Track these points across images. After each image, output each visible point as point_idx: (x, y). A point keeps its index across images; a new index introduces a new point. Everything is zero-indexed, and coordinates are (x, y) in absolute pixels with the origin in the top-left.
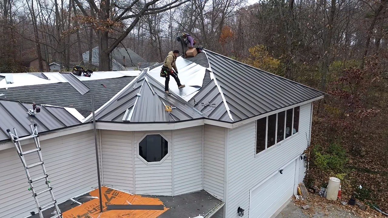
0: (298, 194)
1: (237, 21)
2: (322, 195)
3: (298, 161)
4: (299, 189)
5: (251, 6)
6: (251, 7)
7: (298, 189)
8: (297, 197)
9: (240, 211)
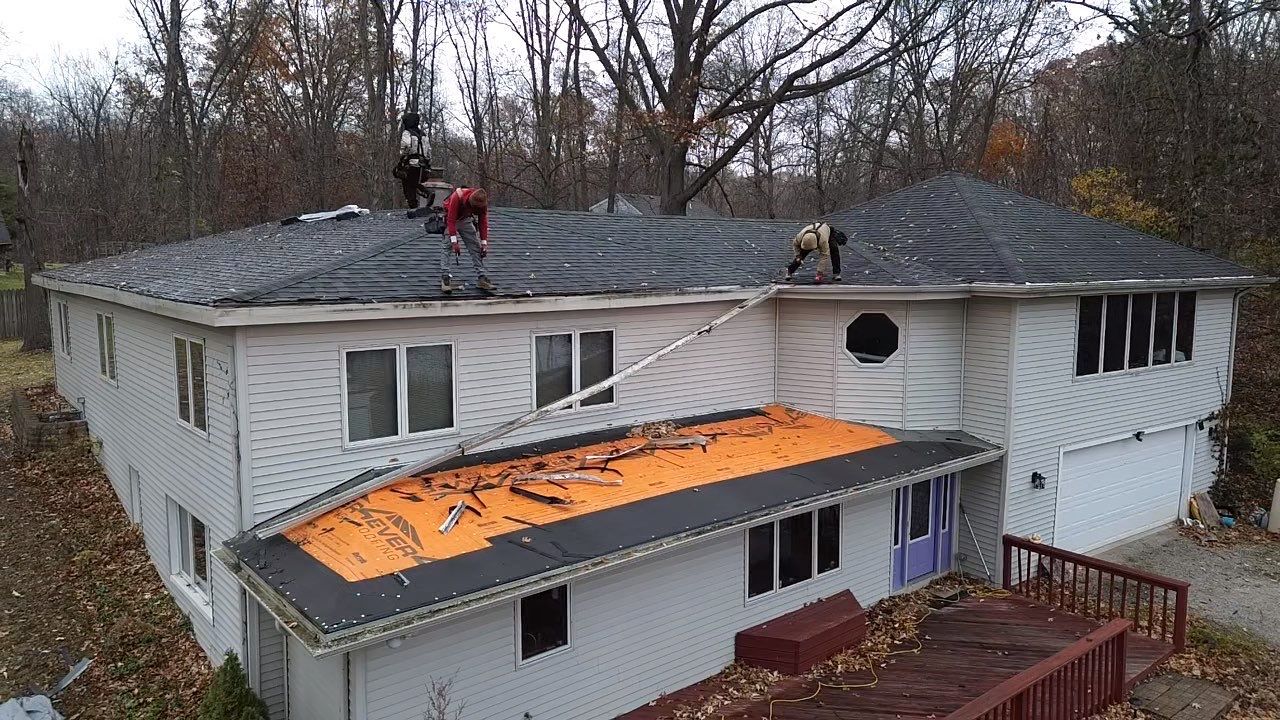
0: (1192, 516)
1: (1037, 103)
2: (1256, 522)
3: (1191, 431)
4: (1194, 503)
5: (1086, 53)
6: (1085, 56)
7: (1191, 503)
8: (1188, 521)
9: (1037, 480)
